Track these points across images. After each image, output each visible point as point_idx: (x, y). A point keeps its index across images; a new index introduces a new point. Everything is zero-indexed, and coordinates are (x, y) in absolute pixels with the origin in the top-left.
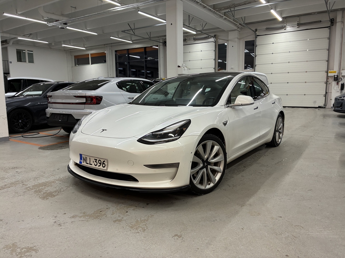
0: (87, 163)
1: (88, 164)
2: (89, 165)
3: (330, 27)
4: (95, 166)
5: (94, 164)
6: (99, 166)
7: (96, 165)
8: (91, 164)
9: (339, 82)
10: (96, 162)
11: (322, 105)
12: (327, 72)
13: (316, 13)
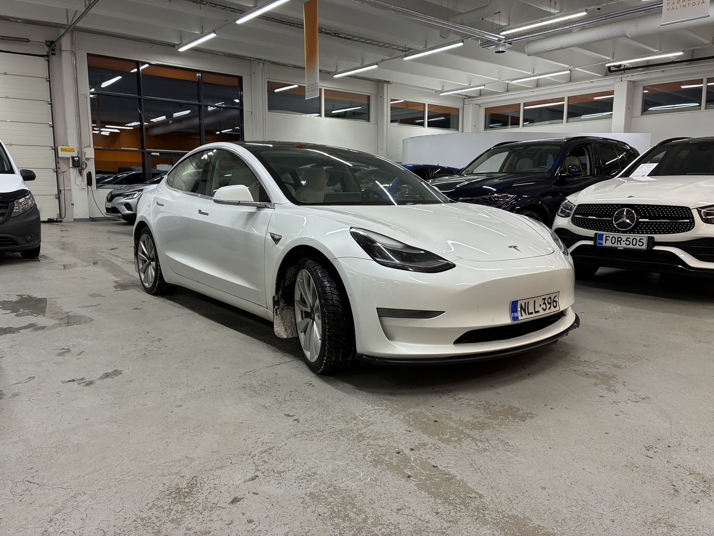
0: (529, 314)
1: (532, 313)
2: (534, 315)
3: (48, 56)
4: (544, 312)
5: (543, 308)
6: (549, 309)
7: (544, 310)
8: (538, 312)
9: (84, 170)
10: (544, 303)
11: (54, 215)
12: (56, 150)
13: (20, 21)
